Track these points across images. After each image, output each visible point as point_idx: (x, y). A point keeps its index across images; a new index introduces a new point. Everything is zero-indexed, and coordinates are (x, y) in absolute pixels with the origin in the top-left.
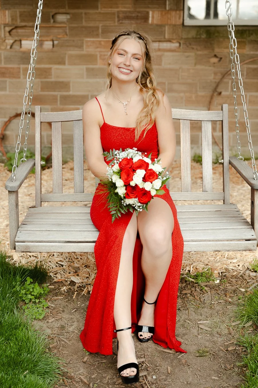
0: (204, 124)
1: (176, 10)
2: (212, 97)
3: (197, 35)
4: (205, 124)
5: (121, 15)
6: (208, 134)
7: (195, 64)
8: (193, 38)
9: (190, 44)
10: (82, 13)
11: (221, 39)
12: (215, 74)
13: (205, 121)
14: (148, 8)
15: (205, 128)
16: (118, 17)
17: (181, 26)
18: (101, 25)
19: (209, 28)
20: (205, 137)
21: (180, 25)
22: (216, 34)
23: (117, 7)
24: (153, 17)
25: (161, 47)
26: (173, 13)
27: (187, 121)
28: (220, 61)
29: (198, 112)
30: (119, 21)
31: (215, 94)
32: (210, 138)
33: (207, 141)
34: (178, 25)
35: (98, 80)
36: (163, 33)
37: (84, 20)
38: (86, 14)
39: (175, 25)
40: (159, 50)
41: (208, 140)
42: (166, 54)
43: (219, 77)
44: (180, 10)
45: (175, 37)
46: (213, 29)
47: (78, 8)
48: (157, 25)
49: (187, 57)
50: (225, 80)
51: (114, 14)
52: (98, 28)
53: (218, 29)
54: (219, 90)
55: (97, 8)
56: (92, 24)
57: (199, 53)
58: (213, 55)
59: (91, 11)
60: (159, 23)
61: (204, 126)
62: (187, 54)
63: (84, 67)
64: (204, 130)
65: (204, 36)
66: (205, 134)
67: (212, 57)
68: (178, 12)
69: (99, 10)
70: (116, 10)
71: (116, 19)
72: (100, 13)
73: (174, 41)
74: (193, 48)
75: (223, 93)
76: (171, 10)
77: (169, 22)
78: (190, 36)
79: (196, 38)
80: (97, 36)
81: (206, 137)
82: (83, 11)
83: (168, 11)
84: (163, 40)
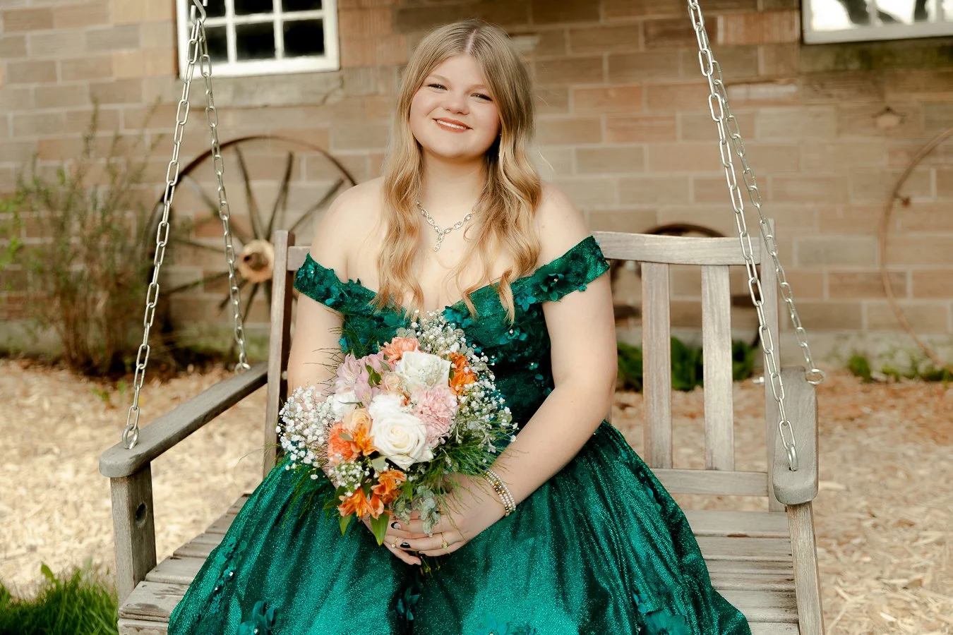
0: (706, 276)
1: (782, 10)
2: (888, 210)
3: (836, 63)
4: (711, 274)
5: (652, 31)
6: (721, 303)
7: (839, 132)
8: (827, 71)
9: (822, 86)
10: (563, 31)
11: (901, 71)
12: (893, 153)
13: (711, 268)
14: (715, 8)
15: (710, 287)
16: (646, 33)
17: (796, 46)
18: (606, 54)
19: (866, 46)
20: (712, 309)
21: (793, 44)
22: (886, 60)
23: (643, 13)
24: (726, 29)
25: (752, 97)
26: (776, 18)
27: (660, 265)
28: (902, 122)
29: (690, 240)
30: (647, 42)
31: (897, 203)
32: (727, 315)
33: (717, 321)
34: (789, 43)
35: (604, 176)
36: (753, 63)
37: (568, 46)
38: (572, 31)
39: (781, 45)
40: (748, 102)
41: (720, 321)
42: (764, 111)
43: (902, 161)
44: (792, 10)
45: (782, 71)
46: (876, 47)
47: (555, 20)
48: (739, 47)
49: (818, 115)
50: (920, 168)
51: (634, 27)
52: (599, 60)
53: (889, 46)
54: (904, 193)
55: (596, 17)
56: (586, 54)
57: (846, 105)
58: (882, 107)
59: (583, 25)
60: (742, 41)
61: (709, 280)
62: (814, 109)
63: (573, 148)
64: (708, 293)
65: (855, 65)
66: (711, 301)
67: (881, 114)
68: (787, 14)
69: (602, 22)
70: (639, 19)
71: (641, 40)
72: (604, 28)
73: (783, 81)
74: (830, 96)
75: (916, 200)
76: (768, 10)
77: (766, 38)
78: (819, 67)
79: (835, 71)
80: (599, 77)
81: (715, 311)
82: (566, 26)
83: (763, 13)
84: (754, 79)
